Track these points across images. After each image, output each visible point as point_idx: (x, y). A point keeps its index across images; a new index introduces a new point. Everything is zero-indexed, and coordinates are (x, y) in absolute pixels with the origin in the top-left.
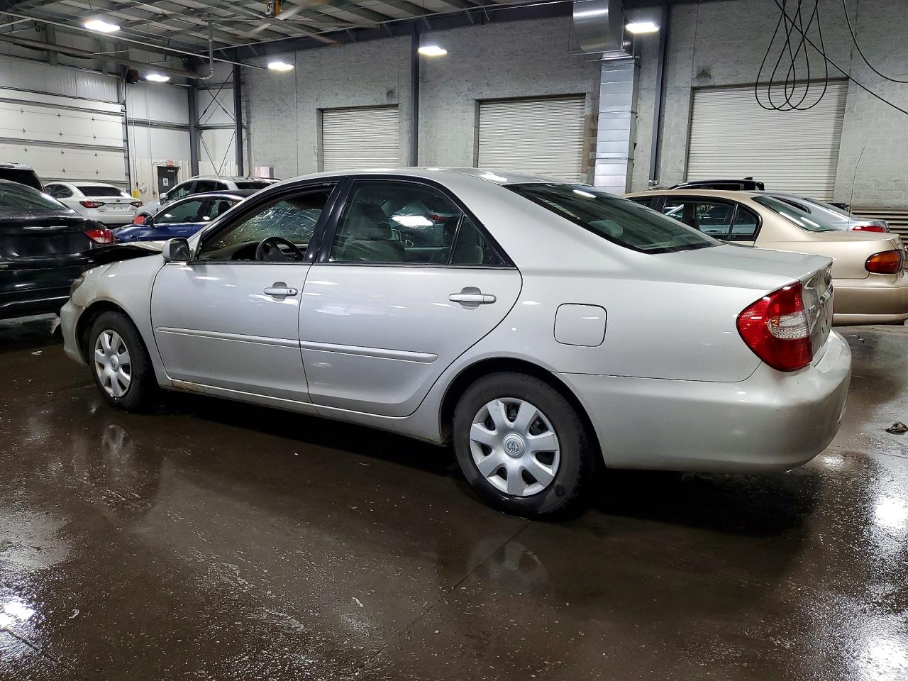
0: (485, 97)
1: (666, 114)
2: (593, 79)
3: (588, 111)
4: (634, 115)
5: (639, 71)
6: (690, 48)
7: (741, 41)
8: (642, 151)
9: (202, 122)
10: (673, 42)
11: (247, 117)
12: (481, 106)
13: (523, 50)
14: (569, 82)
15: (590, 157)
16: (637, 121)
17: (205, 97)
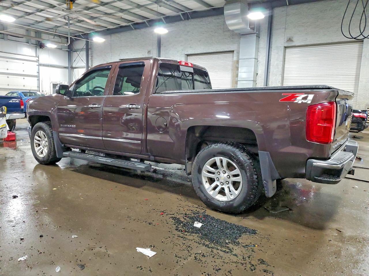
0: (189, 53)
1: (272, 59)
2: (237, 44)
3: (235, 58)
4: (256, 60)
5: (259, 39)
6: (283, 28)
7: (308, 24)
8: (261, 77)
9: (74, 66)
10: (275, 25)
11: (91, 63)
12: (188, 57)
13: (206, 31)
14: (227, 45)
15: (236, 80)
16: (258, 62)
17: (75, 55)
